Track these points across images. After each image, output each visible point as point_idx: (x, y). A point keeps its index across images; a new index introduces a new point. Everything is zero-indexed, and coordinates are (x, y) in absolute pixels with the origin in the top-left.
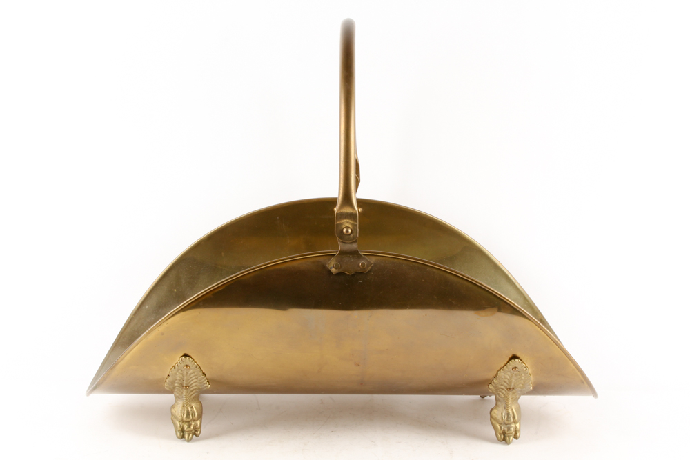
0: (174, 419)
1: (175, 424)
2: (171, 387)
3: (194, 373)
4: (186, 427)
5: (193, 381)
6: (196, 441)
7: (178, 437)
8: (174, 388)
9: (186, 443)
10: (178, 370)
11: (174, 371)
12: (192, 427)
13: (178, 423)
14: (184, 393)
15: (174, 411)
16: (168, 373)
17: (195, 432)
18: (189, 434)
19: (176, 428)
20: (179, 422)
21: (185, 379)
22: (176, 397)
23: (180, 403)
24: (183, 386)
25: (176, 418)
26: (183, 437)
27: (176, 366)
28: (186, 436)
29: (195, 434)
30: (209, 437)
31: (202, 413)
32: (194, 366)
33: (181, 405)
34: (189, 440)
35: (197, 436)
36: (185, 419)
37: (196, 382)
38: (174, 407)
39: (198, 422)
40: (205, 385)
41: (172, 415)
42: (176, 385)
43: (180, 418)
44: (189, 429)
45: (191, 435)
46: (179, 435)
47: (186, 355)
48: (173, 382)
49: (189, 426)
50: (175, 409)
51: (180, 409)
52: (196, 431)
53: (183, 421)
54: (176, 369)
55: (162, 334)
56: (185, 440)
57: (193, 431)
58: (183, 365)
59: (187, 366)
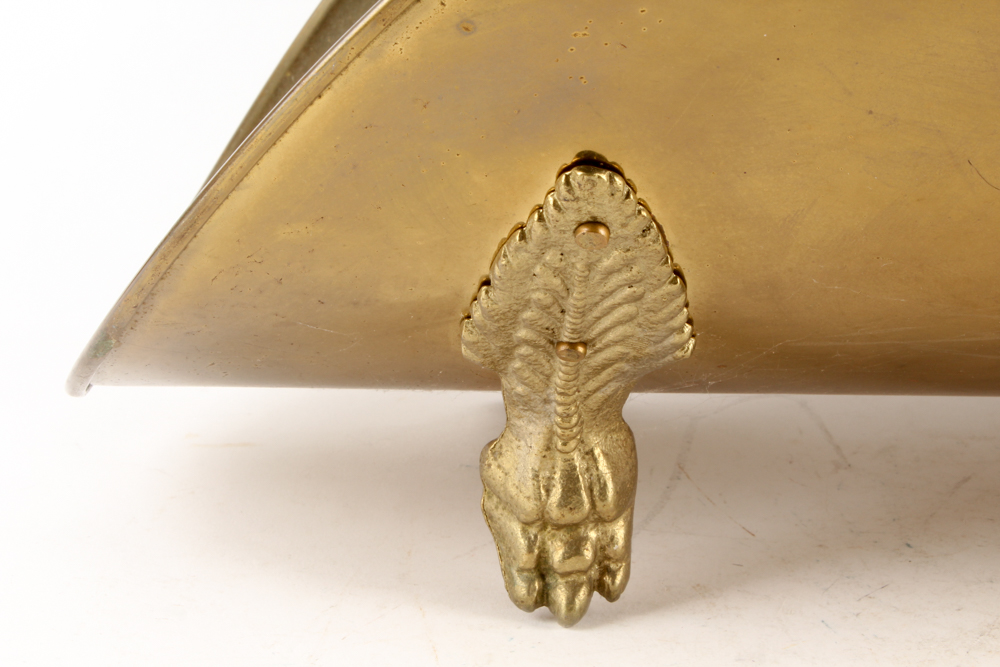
0: (497, 514)
1: (500, 537)
2: (495, 345)
3: (628, 265)
4: (557, 553)
5: (617, 314)
6: (605, 619)
7: (519, 602)
8: (508, 352)
9: (557, 633)
10: (545, 246)
11: (517, 256)
12: (588, 554)
13: (516, 528)
14: (558, 379)
15: (495, 473)
16: (485, 271)
17: (603, 580)
18: (574, 589)
19: (506, 554)
20: (526, 524)
21: (571, 303)
22: (511, 401)
23: (532, 434)
24: (555, 343)
25: (509, 505)
26: (544, 598)
27: (535, 228)
28: (561, 595)
29: (600, 586)
30: (664, 600)
31: (634, 480)
32: (637, 224)
33: (536, 442)
34: (573, 617)
35: (610, 596)
36: (554, 512)
37: (631, 318)
38: (497, 454)
39: (619, 530)
40: (675, 339)
41: (489, 488)
42: (522, 333)
43: (529, 506)
44: (574, 564)
45: (582, 593)
46: (521, 588)
47: (590, 162)
48: (508, 319)
49: (575, 548)
50: (507, 461)
51: (532, 460)
52: (606, 570)
53: (543, 521)
54: (531, 246)
55: (466, 27)
56: (554, 616)
57: (594, 573)
58: (572, 217)
59: (594, 223)
